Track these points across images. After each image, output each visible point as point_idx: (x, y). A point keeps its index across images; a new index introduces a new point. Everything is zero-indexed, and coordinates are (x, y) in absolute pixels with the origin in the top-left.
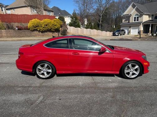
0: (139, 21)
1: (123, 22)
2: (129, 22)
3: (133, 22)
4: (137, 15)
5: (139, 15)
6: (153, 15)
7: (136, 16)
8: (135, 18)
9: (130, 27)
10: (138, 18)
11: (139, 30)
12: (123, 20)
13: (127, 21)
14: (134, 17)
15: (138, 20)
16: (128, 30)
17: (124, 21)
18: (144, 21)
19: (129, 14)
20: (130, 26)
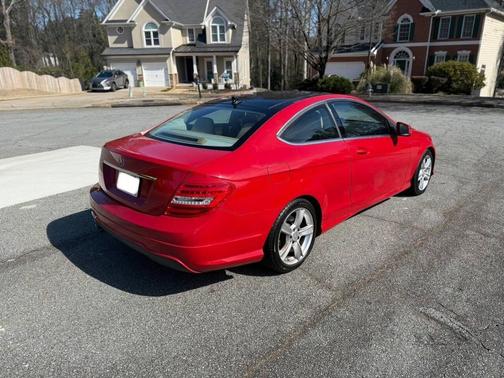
0: (162, 45)
1: (111, 45)
2: (131, 47)
3: (145, 46)
4: (152, 25)
5: (159, 25)
6: (191, 31)
7: (152, 30)
8: (148, 34)
9: (139, 63)
10: (156, 34)
11: (166, 73)
12: (111, 39)
13: (124, 42)
14: (144, 30)
15: (157, 42)
16: (134, 73)
17: (115, 42)
18: (175, 45)
19: (126, 21)
20: (139, 59)
